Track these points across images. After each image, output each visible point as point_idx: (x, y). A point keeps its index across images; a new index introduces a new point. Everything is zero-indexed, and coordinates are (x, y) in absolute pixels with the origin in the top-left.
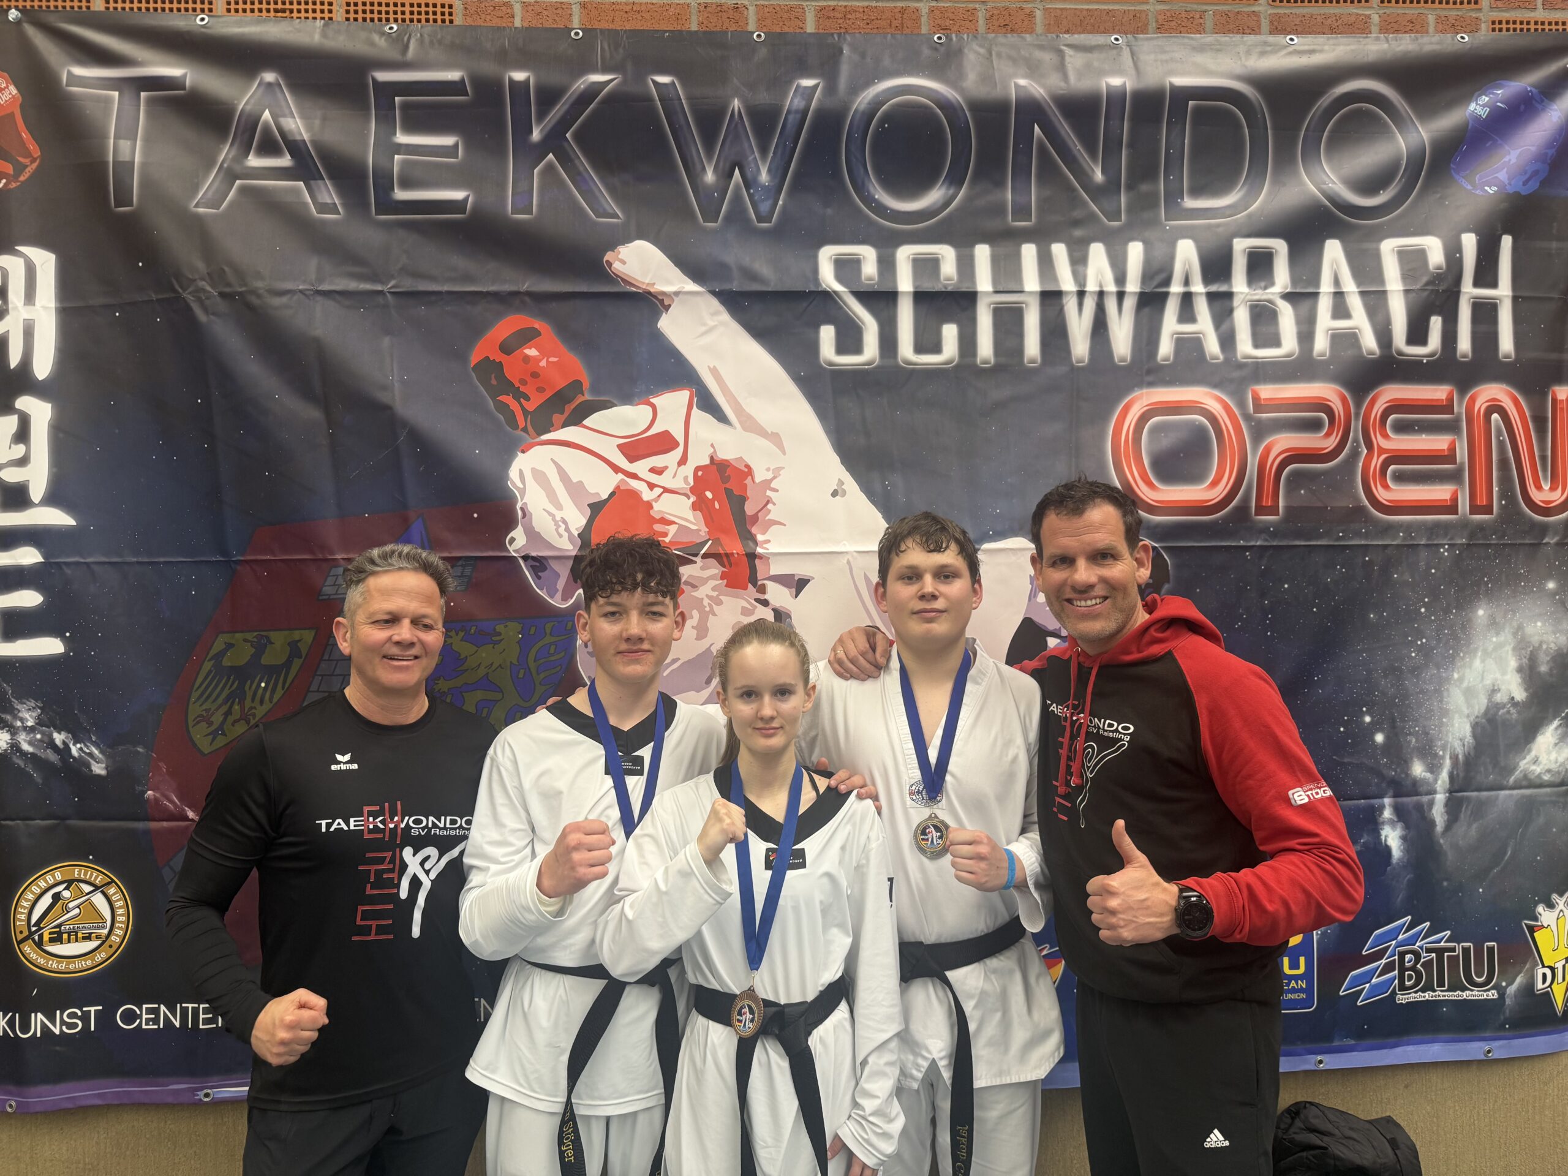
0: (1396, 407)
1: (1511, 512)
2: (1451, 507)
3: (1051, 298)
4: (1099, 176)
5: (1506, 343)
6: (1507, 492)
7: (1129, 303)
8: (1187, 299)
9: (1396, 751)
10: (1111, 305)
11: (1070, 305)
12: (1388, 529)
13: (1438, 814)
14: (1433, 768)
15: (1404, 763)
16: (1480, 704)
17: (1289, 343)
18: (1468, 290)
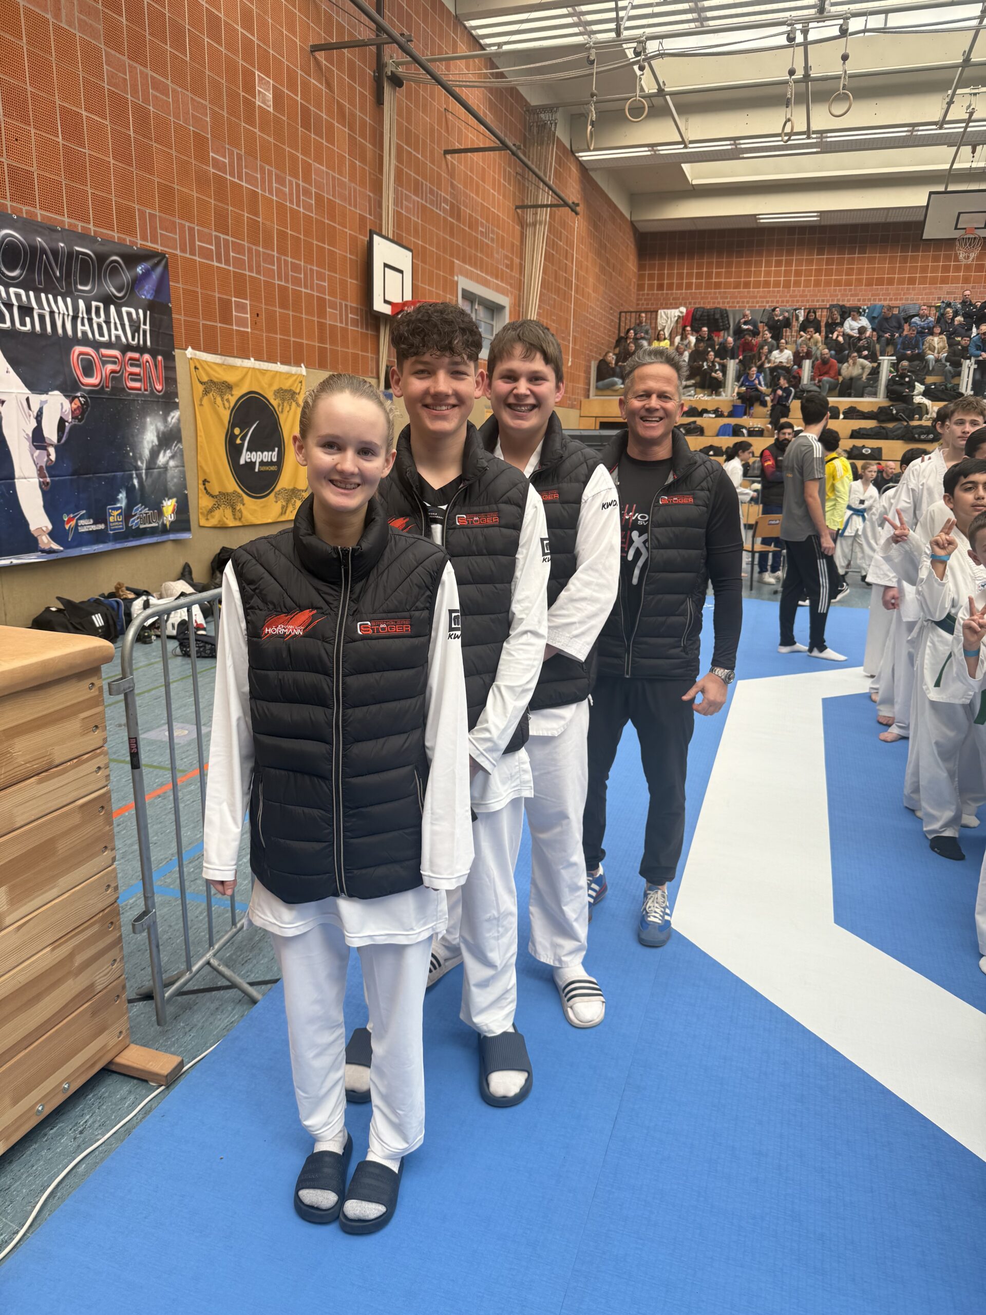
0: (131, 359)
1: (152, 391)
2: (140, 389)
3: (52, 313)
4: (58, 274)
5: (149, 343)
6: (151, 386)
7: (70, 318)
8: (83, 318)
9: (135, 458)
10: (66, 317)
11: (56, 316)
12: (129, 394)
13: (144, 476)
14: (142, 463)
15: (136, 462)
16: (150, 446)
17: (106, 338)
18: (142, 326)
